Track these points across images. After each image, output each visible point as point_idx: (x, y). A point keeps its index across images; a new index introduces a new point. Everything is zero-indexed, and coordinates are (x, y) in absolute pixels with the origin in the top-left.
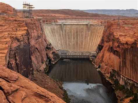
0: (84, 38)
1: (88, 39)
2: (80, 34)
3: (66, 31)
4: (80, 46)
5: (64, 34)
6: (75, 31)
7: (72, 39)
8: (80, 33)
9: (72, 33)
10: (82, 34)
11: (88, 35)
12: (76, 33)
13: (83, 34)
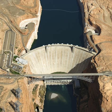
0: (68, 58)
1: (72, 60)
2: (64, 55)
3: (51, 52)
4: (64, 66)
5: (49, 55)
6: (60, 51)
7: (57, 59)
8: (64, 53)
9: (57, 54)
10: (66, 55)
11: (73, 56)
12: (61, 53)
13: (68, 55)
